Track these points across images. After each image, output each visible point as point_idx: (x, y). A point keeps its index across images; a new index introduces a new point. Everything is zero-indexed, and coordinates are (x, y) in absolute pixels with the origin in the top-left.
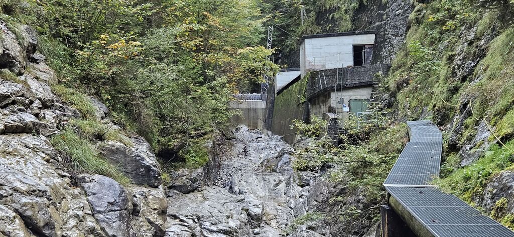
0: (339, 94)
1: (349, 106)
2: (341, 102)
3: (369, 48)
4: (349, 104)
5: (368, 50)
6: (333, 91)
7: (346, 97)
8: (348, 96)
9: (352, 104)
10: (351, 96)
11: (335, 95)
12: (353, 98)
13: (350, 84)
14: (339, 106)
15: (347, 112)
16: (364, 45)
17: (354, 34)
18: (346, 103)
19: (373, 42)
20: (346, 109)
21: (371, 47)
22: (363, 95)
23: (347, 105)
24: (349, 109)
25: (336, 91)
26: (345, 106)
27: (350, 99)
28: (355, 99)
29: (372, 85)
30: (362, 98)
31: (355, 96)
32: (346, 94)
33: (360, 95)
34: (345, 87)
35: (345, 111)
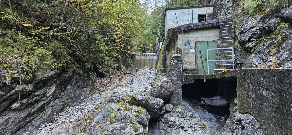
0: (186, 36)
1: (196, 47)
2: (188, 43)
3: (209, 16)
4: (196, 45)
5: (208, 17)
6: (180, 32)
7: (192, 39)
8: (195, 37)
9: (199, 45)
10: (197, 38)
11: (181, 37)
12: (200, 39)
13: (197, 26)
14: (186, 47)
15: (194, 53)
16: (205, 15)
17: (199, 7)
18: (193, 44)
19: (211, 12)
20: (193, 50)
21: (210, 16)
22: (209, 37)
23: (194, 46)
24: (196, 50)
25: (182, 32)
26: (192, 47)
27: (197, 40)
28: (201, 41)
29: (220, 26)
30: (208, 39)
31: (201, 37)
32: (193, 36)
33: (207, 37)
34: (192, 28)
35: (192, 52)
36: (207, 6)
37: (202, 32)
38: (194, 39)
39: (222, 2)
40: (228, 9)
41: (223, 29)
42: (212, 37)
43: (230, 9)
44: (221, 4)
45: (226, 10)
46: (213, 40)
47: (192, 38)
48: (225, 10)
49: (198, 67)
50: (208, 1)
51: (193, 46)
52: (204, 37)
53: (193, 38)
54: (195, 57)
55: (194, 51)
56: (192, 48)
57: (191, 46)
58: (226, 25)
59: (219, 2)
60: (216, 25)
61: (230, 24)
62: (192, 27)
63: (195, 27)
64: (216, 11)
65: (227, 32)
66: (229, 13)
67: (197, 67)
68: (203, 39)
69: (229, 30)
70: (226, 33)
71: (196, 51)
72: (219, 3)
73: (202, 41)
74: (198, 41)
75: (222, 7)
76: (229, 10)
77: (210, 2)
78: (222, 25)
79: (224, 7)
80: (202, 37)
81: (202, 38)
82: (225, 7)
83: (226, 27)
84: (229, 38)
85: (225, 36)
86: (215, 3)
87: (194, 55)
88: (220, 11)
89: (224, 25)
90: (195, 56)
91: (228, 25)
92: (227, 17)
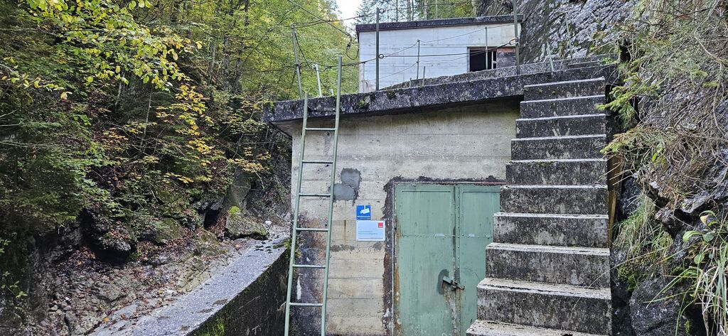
1: (388, 212)
2: (349, 186)
4: (388, 202)
5: (505, 60)
7: (371, 166)
8: (387, 156)
9: (404, 200)
10: (399, 159)
11: (313, 149)
12: (412, 170)
14: (336, 211)
15: (377, 246)
16: (494, 49)
17: (471, 22)
18: (373, 196)
19: (514, 41)
21: (512, 54)
22: (463, 159)
23: (378, 209)
24: (388, 227)
25: (304, 128)
26: (367, 211)
27: (396, 175)
28: (421, 178)
29: (521, 98)
30: (460, 172)
31: (419, 158)
32: (377, 148)
33: (451, 157)
34: (366, 107)
35: (367, 238)
36: (500, 21)
37: (424, 129)
38: (383, 164)
39: (551, 6)
40: (573, 26)
41: (540, 123)
42: (478, 158)
43: (581, 29)
44: (546, 13)
45: (566, 31)
46: (485, 175)
47: (368, 159)
48: (563, 31)
49: (397, 327)
50: (506, 5)
51: (373, 204)
52: (436, 157)
53: (378, 158)
54: (381, 270)
55: (381, 236)
56: (367, 217)
57: (364, 203)
58: (555, 95)
59: (542, 4)
60: (502, 90)
61: (579, 92)
62: (368, 100)
63: (383, 104)
64: (530, 36)
65: (565, 142)
66: (576, 43)
67: (391, 325)
68: (429, 168)
69: (576, 126)
70: (557, 152)
71: (392, 230)
72: (540, 10)
73: (423, 179)
74: (405, 176)
75: (550, 24)
76: (576, 33)
77: (510, 7)
78: (533, 93)
79: (558, 21)
80: (426, 158)
81: (425, 163)
82: (562, 21)
83: (554, 108)
84: (570, 192)
85: (548, 169)
86: (528, 9)
87: (381, 254)
88: (546, 39)
89: (547, 92)
90: (387, 262)
91: (570, 98)
92: (569, 56)
